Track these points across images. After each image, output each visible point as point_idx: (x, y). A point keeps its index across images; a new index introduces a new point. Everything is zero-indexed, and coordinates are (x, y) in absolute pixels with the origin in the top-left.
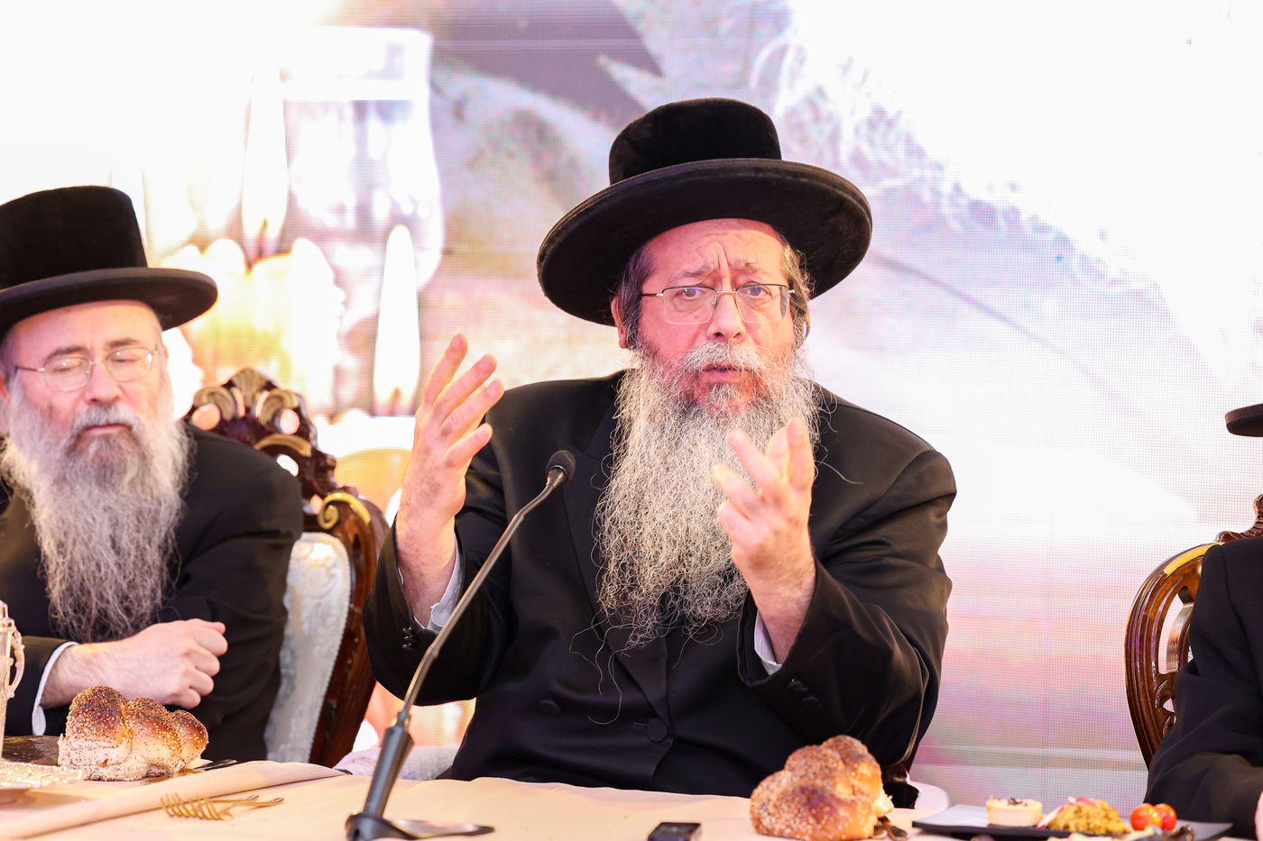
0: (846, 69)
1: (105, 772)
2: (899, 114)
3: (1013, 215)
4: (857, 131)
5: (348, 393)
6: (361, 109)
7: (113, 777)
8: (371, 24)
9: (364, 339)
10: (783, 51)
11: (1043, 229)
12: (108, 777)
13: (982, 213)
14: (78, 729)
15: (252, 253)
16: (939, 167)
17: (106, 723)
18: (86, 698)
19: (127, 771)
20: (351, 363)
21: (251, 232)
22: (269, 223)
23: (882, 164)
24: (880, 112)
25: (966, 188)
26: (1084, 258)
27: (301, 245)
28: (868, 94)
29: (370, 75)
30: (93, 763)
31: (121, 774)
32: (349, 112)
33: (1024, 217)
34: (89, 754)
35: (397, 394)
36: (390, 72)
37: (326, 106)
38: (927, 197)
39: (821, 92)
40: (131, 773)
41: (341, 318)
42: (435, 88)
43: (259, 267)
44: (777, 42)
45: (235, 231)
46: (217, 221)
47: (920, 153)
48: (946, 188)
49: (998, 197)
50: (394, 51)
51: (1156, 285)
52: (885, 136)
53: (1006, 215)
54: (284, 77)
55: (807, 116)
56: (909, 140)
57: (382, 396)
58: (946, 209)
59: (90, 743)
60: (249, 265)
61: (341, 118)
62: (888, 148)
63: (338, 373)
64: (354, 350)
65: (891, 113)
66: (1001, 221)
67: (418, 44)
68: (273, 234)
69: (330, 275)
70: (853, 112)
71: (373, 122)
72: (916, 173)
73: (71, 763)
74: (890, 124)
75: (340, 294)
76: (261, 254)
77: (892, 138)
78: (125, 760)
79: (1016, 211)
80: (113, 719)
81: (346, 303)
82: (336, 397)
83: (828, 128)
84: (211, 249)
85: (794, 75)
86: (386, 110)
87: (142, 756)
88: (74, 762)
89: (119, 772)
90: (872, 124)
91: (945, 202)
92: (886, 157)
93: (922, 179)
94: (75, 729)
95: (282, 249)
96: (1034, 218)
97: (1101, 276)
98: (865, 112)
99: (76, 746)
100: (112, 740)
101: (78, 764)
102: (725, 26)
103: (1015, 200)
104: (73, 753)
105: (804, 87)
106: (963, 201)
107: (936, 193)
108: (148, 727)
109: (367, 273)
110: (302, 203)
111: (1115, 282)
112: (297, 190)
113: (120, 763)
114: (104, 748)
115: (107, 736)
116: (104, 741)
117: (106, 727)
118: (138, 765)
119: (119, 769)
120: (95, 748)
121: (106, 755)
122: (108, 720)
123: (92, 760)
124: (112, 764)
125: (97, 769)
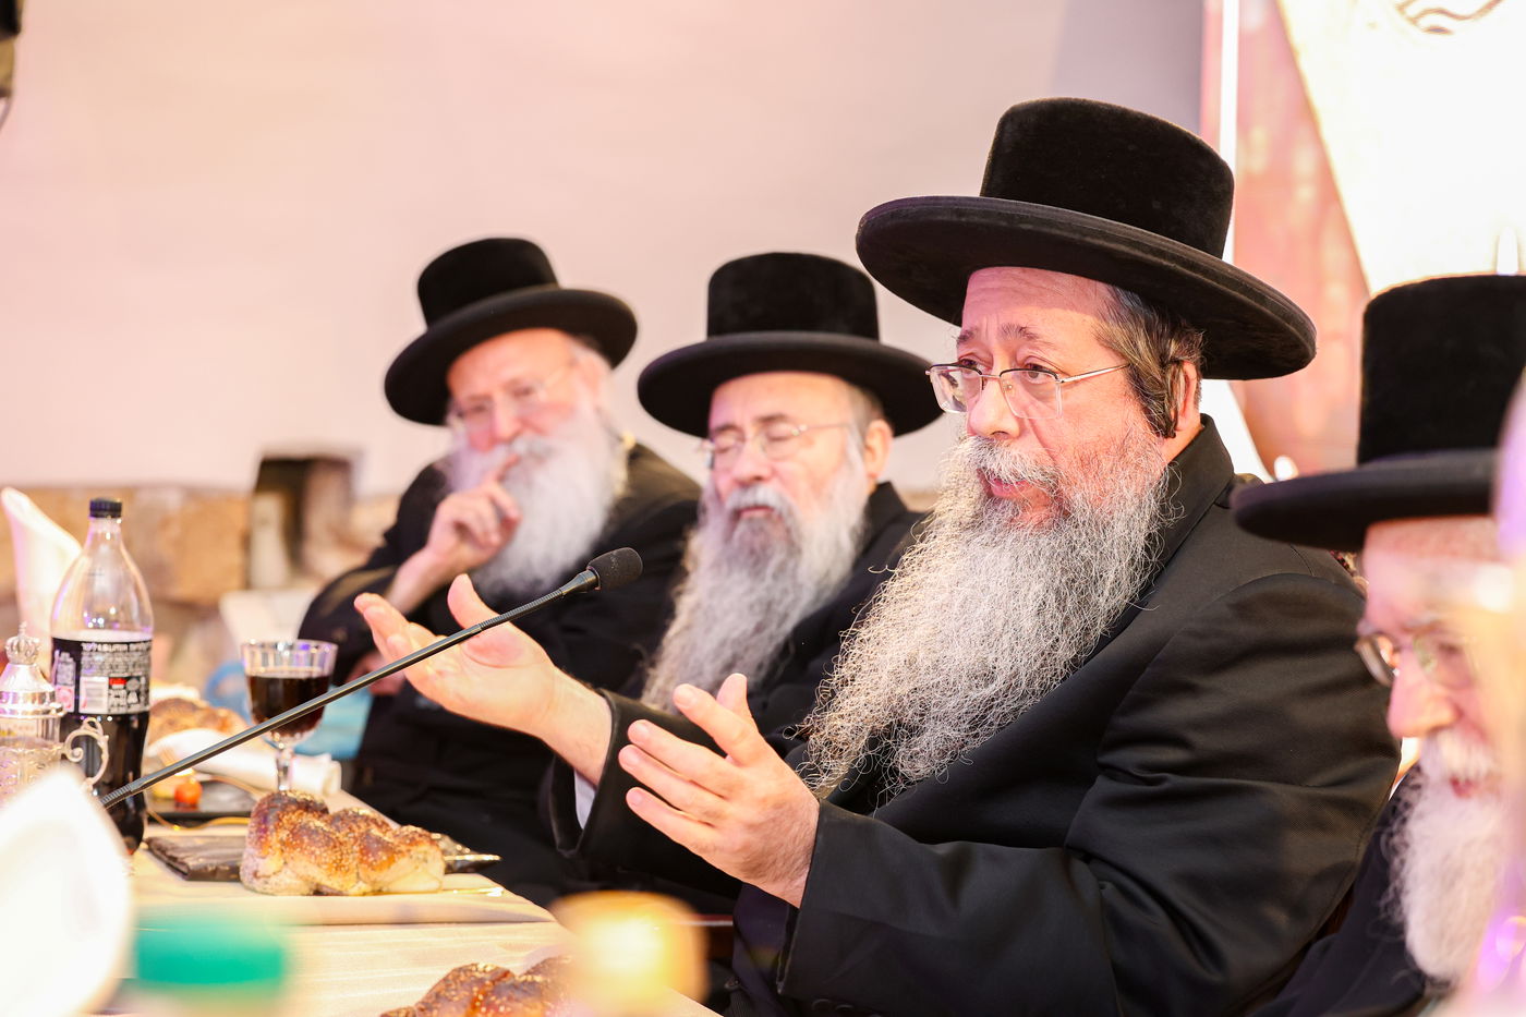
1: (256, 884)
7: (263, 890)
12: (259, 889)
40: (280, 886)
78: (275, 874)
100: (262, 850)
113: (269, 877)
114: (257, 857)
115: (258, 846)
116: (257, 849)
117: (259, 835)
118: (288, 881)
119: (267, 883)
120: (254, 856)
121: (257, 865)
122: (261, 826)
123: (252, 869)
124: (261, 876)
125: (252, 879)
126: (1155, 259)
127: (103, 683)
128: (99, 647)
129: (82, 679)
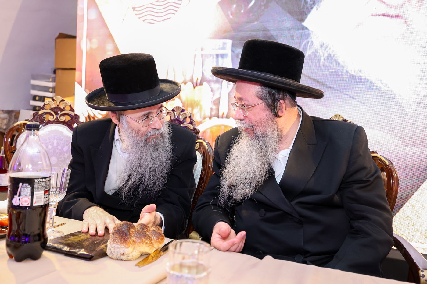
0: (322, 46)
1: (123, 258)
2: (334, 55)
3: (360, 78)
4: (324, 59)
5: (213, 113)
6: (217, 55)
7: (126, 259)
8: (220, 39)
9: (217, 102)
10: (308, 43)
11: (367, 80)
12: (125, 259)
13: (352, 77)
14: (114, 240)
15: (195, 85)
16: (343, 67)
17: (124, 239)
18: (117, 228)
19: (131, 257)
20: (214, 107)
21: (195, 81)
22: (199, 79)
23: (330, 66)
24: (330, 55)
25: (349, 71)
26: (376, 87)
27: (205, 84)
28: (327, 51)
29: (219, 49)
30: (119, 254)
31: (129, 258)
32: (215, 56)
33: (363, 78)
34: (118, 250)
35: (223, 114)
36: (224, 48)
37: (210, 55)
38: (340, 73)
39: (316, 51)
40: (133, 257)
41: (212, 98)
42: (233, 51)
43: (196, 88)
44: (307, 40)
45: (192, 81)
46: (188, 78)
47: (339, 64)
48: (345, 72)
49: (357, 74)
50: (224, 44)
51: (394, 93)
52: (331, 60)
53: (358, 77)
54: (202, 49)
55: (313, 56)
56: (336, 61)
57: (221, 114)
58: (344, 76)
59: (118, 245)
60: (194, 87)
61: (213, 57)
62: (331, 63)
63: (212, 109)
64: (215, 105)
65: (332, 55)
66: (357, 79)
67: (229, 42)
68: (199, 81)
69: (210, 89)
70: (323, 55)
71: (220, 59)
72: (338, 68)
73: (111, 253)
74: (332, 58)
75: (212, 93)
76: (197, 85)
77: (332, 61)
78: (131, 253)
79: (361, 77)
80: (127, 237)
81: (213, 95)
82: (211, 114)
83: (318, 58)
84: (187, 84)
85: (310, 47)
86: (223, 56)
87: (138, 251)
88: (112, 252)
89: (128, 258)
90: (328, 58)
91: (344, 74)
92: (331, 65)
93: (339, 70)
94: (113, 240)
95: (201, 84)
96: (365, 78)
97: (381, 91)
98: (326, 55)
99: (113, 246)
100: (126, 246)
101: (114, 253)
102: (295, 37)
103: (360, 74)
104: (112, 249)
105: (312, 50)
106: (348, 74)
107: (342, 73)
108: (140, 240)
109: (218, 89)
110: (205, 75)
111: (384, 92)
112: (204, 72)
113: (129, 254)
114: (123, 248)
115: (124, 244)
116: (123, 245)
117: (124, 240)
118: (136, 254)
119: (128, 256)
120: (120, 248)
121: (124, 251)
122: (125, 237)
123: (119, 252)
124: (126, 255)
125: (120, 256)
126: (257, 79)
127: (42, 193)
128: (42, 180)
129: (35, 193)
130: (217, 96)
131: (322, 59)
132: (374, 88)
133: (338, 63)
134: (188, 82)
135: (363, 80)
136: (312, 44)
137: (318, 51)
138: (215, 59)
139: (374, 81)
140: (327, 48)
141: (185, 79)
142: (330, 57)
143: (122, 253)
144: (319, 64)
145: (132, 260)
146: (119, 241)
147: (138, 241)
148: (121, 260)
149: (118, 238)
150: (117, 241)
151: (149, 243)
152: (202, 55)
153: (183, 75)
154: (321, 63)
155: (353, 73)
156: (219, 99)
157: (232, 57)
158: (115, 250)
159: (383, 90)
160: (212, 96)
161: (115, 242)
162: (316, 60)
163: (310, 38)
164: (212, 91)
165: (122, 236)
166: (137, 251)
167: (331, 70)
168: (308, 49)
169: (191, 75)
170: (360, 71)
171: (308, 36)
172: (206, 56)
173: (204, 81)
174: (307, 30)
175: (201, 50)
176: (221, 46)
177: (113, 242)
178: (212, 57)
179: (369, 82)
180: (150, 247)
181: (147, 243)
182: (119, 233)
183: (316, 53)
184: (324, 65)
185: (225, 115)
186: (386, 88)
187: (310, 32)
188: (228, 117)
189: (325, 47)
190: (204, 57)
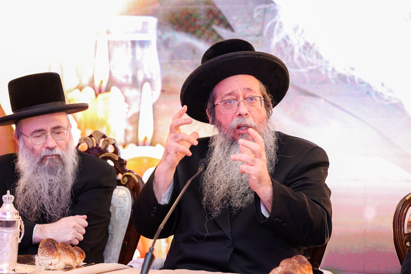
0: (296, 30)
1: (51, 267)
2: (314, 44)
3: (352, 79)
4: (300, 50)
5: (129, 138)
6: (134, 43)
7: (54, 269)
8: (137, 15)
9: (135, 120)
10: (274, 24)
11: (362, 83)
12: (52, 269)
13: (342, 78)
14: (42, 253)
15: (97, 91)
16: (327, 62)
18: (44, 242)
19: (58, 267)
20: (130, 128)
21: (97, 84)
22: (103, 81)
23: (308, 61)
24: (307, 44)
25: (336, 69)
26: (376, 92)
27: (114, 89)
28: (304, 38)
29: (137, 32)
30: (47, 264)
31: (56, 268)
32: (130, 44)
33: (356, 79)
34: (46, 261)
35: (146, 138)
36: (144, 31)
37: (122, 42)
38: (323, 72)
39: (287, 37)
40: (60, 267)
41: (127, 113)
42: (159, 36)
43: (100, 96)
44: (273, 20)
45: (92, 84)
46: (86, 81)
47: (321, 57)
48: (330, 69)
49: (348, 73)
50: (145, 24)
51: (401, 102)
52: (309, 52)
53: (350, 78)
54: (108, 32)
55: (283, 45)
56: (317, 53)
57: (141, 139)
58: (330, 76)
59: (46, 257)
60: (96, 95)
61: (127, 46)
62: (310, 56)
63: (126, 131)
64: (131, 124)
65: (311, 44)
66: (348, 80)
67: (153, 21)
68: (104, 85)
69: (124, 99)
70: (298, 44)
71: (138, 48)
72: (320, 64)
74: (311, 48)
75: (127, 105)
76: (100, 92)
77: (311, 53)
78: (58, 263)
79: (353, 77)
80: (54, 249)
82: (126, 140)
83: (290, 49)
84: (84, 90)
85: (279, 31)
86: (143, 44)
87: (64, 262)
88: (41, 264)
89: (56, 267)
90: (305, 48)
91: (329, 74)
92: (310, 59)
93: (322, 66)
94: (41, 253)
95: (108, 90)
96: (359, 79)
97: (382, 98)
98: (302, 44)
99: (41, 259)
100: (53, 257)
101: (42, 264)
102: (255, 15)
103: (353, 73)
104: (40, 261)
105: (282, 35)
106: (335, 74)
107: (326, 71)
108: (65, 252)
109: (136, 98)
110: (114, 75)
111: (387, 100)
112: (112, 70)
113: (56, 264)
114: (51, 259)
115: (52, 255)
116: (51, 257)
117: (51, 252)
118: (62, 265)
119: (56, 266)
120: (48, 259)
121: (51, 261)
122: (52, 249)
123: (47, 263)
124: (54, 265)
125: (48, 266)
130: (134, 110)
131: (296, 51)
132: (373, 94)
133: (319, 56)
134: (85, 86)
135: (357, 82)
136: (281, 26)
137: (291, 37)
138: (130, 49)
139: (372, 84)
140: (303, 32)
141: (81, 81)
142: (307, 47)
143: (50, 263)
144: (293, 57)
145: (58, 270)
146: (46, 253)
147: (63, 253)
148: (49, 270)
149: (46, 251)
150: (45, 253)
151: (73, 256)
152: (109, 42)
153: (78, 76)
154: (296, 57)
155: (343, 72)
156: (138, 114)
157: (158, 44)
158: (43, 261)
159: (386, 97)
160: (127, 110)
161: (43, 255)
162: (288, 51)
163: (277, 17)
164: (126, 101)
165: (49, 249)
166: (62, 262)
167: (310, 67)
168: (275, 33)
169: (91, 75)
170: (352, 69)
171: (274, 13)
172: (116, 44)
173: (112, 86)
174: (272, 5)
175: (106, 33)
176: (140, 28)
177: (41, 255)
178: (124, 46)
179: (365, 85)
180: (74, 259)
181: (71, 255)
182: (47, 246)
183: (287, 41)
184: (300, 59)
185: (149, 140)
186: (390, 94)
187: (278, 8)
188: (153, 144)
189: (299, 31)
190: (111, 45)
